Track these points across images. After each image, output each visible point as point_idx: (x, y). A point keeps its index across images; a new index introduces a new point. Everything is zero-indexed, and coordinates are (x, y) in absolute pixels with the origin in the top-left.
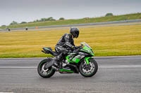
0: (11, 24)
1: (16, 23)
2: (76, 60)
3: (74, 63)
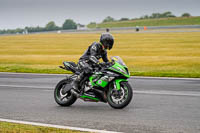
0: (105, 21)
1: (112, 20)
2: (101, 82)
3: (100, 88)
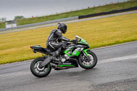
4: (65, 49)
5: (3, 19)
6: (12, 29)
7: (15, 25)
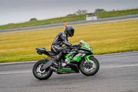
3: (75, 62)
4: (66, 54)
5: (84, 11)
6: (92, 21)
7: (95, 18)
